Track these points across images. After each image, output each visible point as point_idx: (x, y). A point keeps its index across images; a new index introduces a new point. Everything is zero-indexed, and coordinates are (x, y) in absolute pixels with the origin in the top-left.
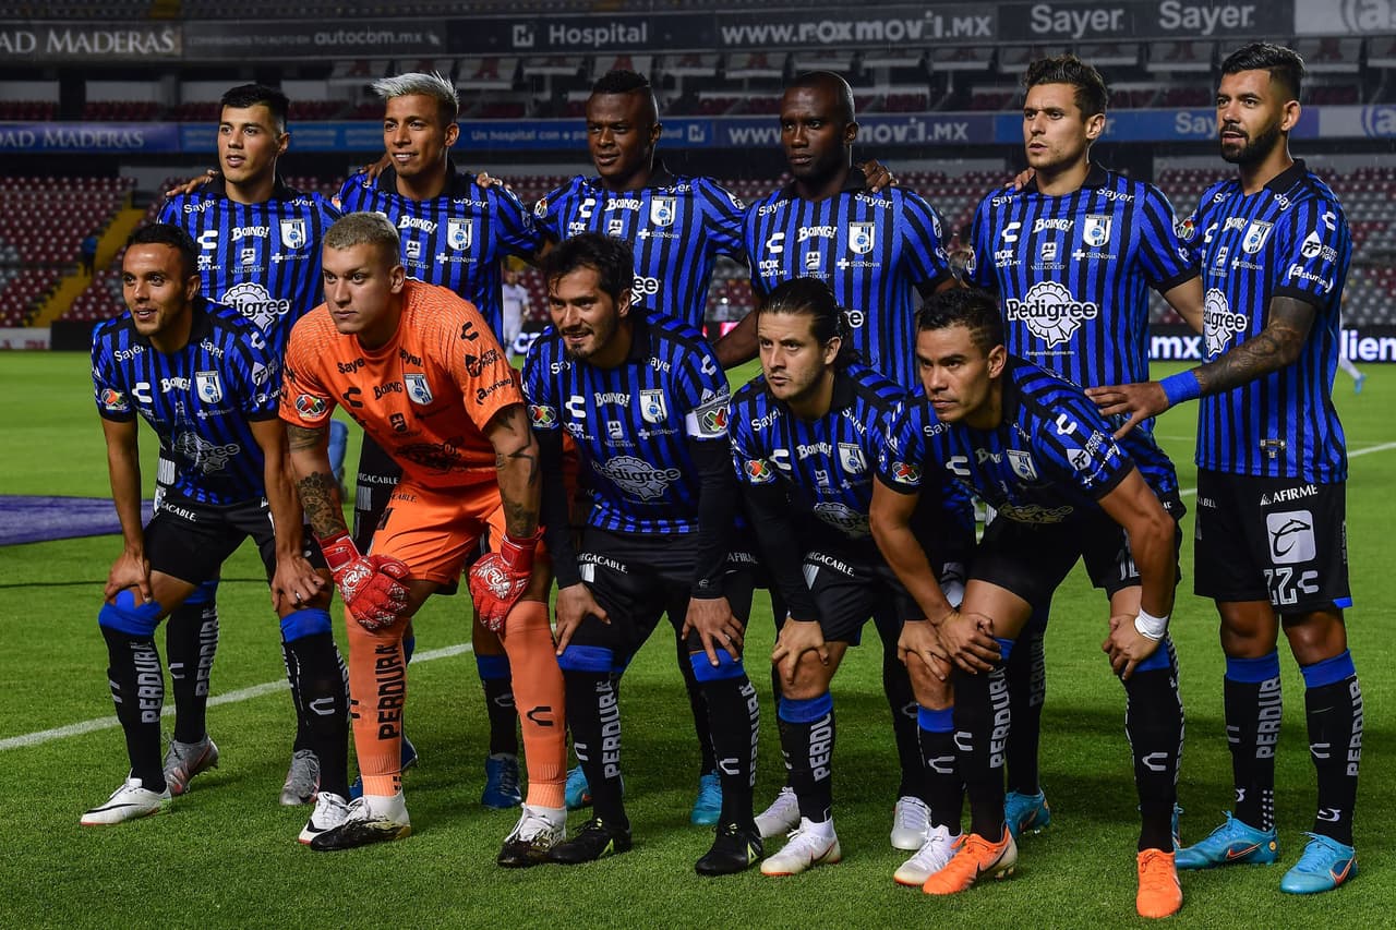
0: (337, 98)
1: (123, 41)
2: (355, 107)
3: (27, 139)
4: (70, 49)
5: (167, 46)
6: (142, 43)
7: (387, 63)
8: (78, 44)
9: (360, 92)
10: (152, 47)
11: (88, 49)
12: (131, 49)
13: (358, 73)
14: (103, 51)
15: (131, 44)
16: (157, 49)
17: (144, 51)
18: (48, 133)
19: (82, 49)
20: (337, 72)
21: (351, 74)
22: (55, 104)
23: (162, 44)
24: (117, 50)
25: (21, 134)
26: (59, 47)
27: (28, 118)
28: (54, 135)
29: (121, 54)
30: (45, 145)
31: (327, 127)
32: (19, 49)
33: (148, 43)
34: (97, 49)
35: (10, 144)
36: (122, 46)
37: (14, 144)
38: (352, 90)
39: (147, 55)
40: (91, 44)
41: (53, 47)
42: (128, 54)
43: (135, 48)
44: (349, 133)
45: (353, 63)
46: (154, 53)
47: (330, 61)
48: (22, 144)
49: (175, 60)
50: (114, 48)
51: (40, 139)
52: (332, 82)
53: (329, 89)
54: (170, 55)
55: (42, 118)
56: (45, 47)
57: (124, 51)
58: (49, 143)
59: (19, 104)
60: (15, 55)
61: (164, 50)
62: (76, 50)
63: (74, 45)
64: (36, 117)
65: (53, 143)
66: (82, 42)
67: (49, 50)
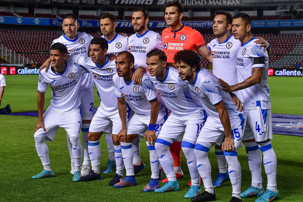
0: (277, 15)
1: (227, 2)
2: (282, 17)
3: (204, 25)
4: (214, 4)
5: (237, 3)
6: (231, 2)
7: (290, 6)
8: (216, 3)
9: (283, 13)
10: (233, 3)
11: (218, 4)
12: (228, 4)
13: (283, 8)
14: (222, 4)
15: (228, 2)
16: (235, 3)
17: (232, 4)
18: (209, 24)
19: (217, 4)
20: (278, 8)
21: (282, 9)
22: (209, 17)
23: (236, 2)
24: (225, 4)
25: (202, 24)
26: (211, 3)
27: (204, 20)
28: (210, 24)
29: (226, 5)
30: (208, 26)
31: (275, 22)
32: (202, 4)
33: (232, 2)
34: (220, 4)
35: (200, 26)
36: (226, 3)
37: (201, 26)
38: (281, 12)
39: (233, 5)
40: (219, 3)
41: (210, 3)
42: (227, 5)
43: (229, 3)
44: (281, 23)
45: (282, 6)
46: (234, 4)
47: (276, 6)
48: (202, 26)
49: (239, 6)
50: (224, 3)
51: (207, 25)
52: (277, 11)
53: (276, 12)
54: (238, 5)
55: (207, 20)
56: (208, 3)
57: (227, 4)
58: (209, 26)
59: (201, 17)
60: (201, 5)
61: (236, 4)
62: (215, 4)
63: (215, 3)
64: (205, 20)
65: (210, 26)
66: (217, 2)
67: (209, 4)
